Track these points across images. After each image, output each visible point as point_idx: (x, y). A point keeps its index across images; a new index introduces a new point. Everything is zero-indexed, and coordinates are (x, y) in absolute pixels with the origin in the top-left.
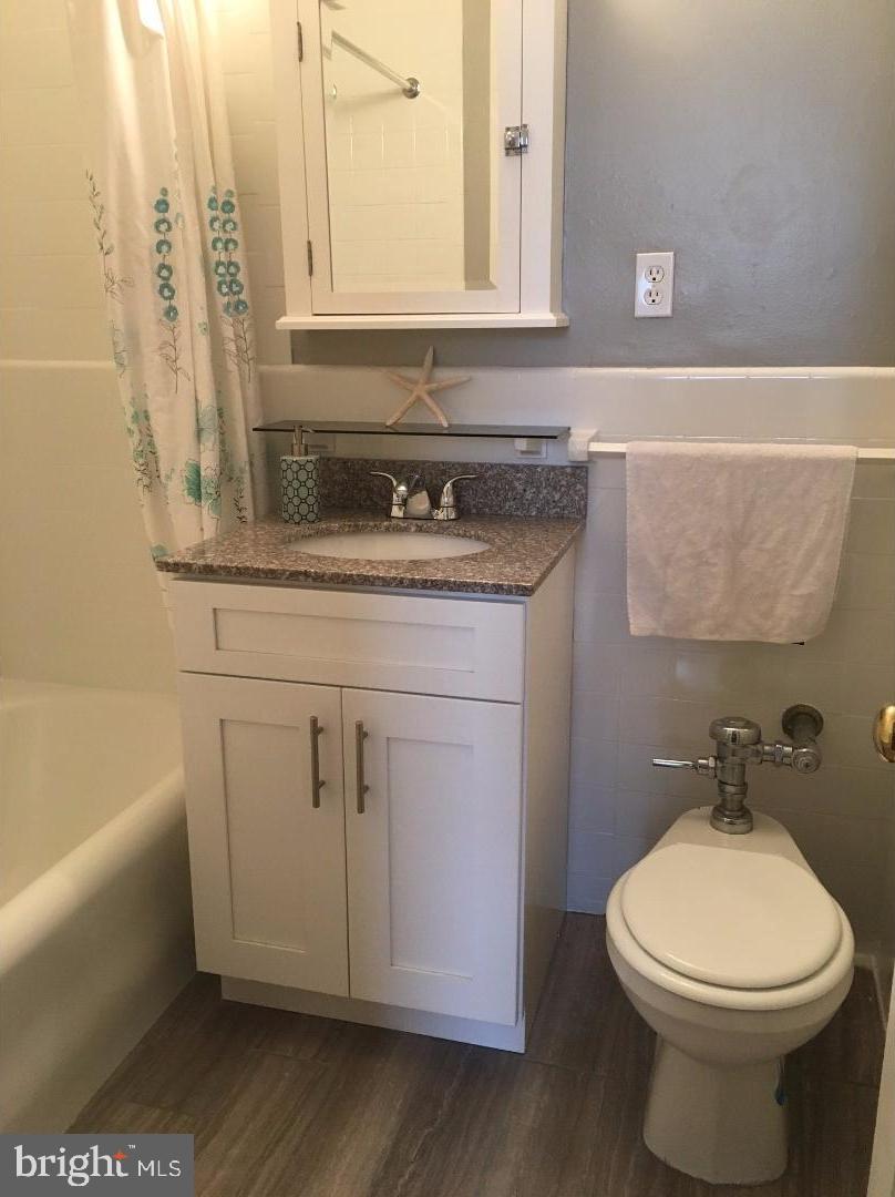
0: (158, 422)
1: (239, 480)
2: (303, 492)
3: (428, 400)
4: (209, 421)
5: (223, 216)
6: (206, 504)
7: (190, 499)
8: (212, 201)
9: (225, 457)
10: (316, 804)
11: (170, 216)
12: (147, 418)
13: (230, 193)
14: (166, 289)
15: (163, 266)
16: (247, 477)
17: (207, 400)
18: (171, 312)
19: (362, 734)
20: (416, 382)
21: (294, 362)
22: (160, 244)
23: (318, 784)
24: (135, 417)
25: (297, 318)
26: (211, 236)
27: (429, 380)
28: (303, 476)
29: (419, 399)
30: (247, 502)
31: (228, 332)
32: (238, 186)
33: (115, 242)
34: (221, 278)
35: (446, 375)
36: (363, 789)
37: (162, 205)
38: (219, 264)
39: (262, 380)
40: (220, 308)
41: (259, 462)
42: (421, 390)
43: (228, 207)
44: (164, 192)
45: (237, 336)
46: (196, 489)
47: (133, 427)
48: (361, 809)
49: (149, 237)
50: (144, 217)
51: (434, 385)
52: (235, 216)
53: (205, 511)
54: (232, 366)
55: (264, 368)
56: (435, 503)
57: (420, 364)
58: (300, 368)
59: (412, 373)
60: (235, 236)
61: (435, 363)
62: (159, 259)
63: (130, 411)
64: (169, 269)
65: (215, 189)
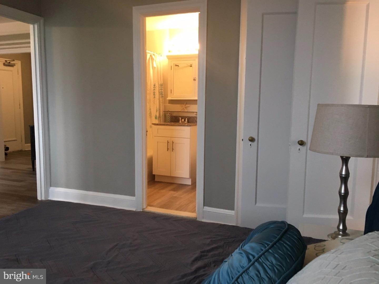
0: (152, 110)
1: (161, 118)
2: (169, 119)
3: (185, 108)
4: (158, 110)
5: (161, 86)
6: (157, 120)
7: (155, 119)
8: (160, 85)
9: (160, 114)
10: (168, 151)
11: (155, 86)
12: (151, 109)
13: (162, 84)
14: (154, 94)
15: (154, 92)
16: (162, 117)
17: (158, 107)
18: (155, 97)
19: (173, 143)
20: (183, 106)
21: (169, 103)
22: (154, 90)
23: (168, 149)
24: (149, 109)
25: (169, 98)
26: (160, 89)
27: (185, 106)
28: (169, 117)
29: (183, 108)
30: (162, 120)
31: (161, 100)
32: (163, 83)
33: (149, 89)
34: (161, 93)
35: (187, 105)
36: (173, 149)
37: (155, 85)
38: (160, 92)
39: (165, 106)
40: (160, 97)
41: (164, 116)
42: (184, 107)
43: (162, 85)
44: (155, 84)
45: (162, 100)
46: (156, 118)
47: (149, 110)
48: (172, 151)
49: (153, 89)
50: (153, 86)
51: (185, 107)
52: (163, 86)
53: (157, 121)
54: (161, 103)
55: (165, 104)
56: (185, 121)
57: (184, 104)
58: (170, 104)
59: (183, 105)
60: (163, 89)
61: (186, 104)
62: (154, 91)
63: (149, 108)
64: (155, 92)
65: (161, 83)
